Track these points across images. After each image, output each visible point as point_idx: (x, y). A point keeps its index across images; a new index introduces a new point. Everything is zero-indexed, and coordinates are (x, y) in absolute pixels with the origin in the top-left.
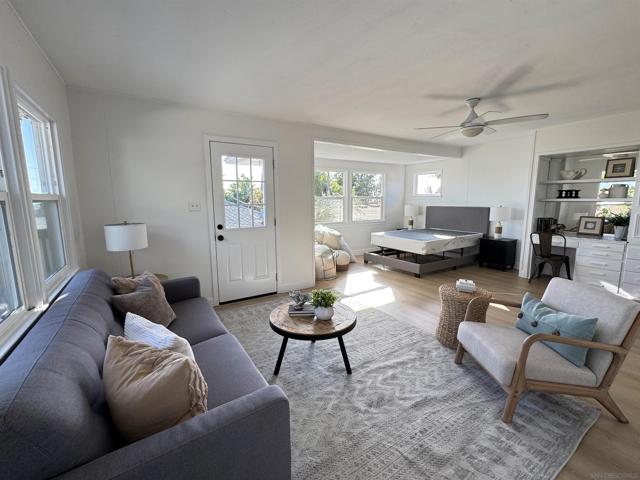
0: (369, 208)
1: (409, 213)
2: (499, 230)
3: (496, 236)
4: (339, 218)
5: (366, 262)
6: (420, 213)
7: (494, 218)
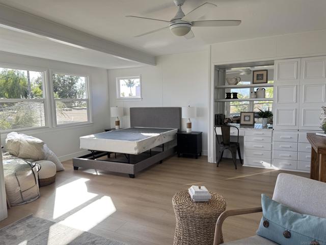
0: (74, 111)
1: (114, 114)
2: (190, 125)
3: (188, 131)
4: (41, 123)
5: (76, 168)
6: (125, 114)
7: (184, 115)
